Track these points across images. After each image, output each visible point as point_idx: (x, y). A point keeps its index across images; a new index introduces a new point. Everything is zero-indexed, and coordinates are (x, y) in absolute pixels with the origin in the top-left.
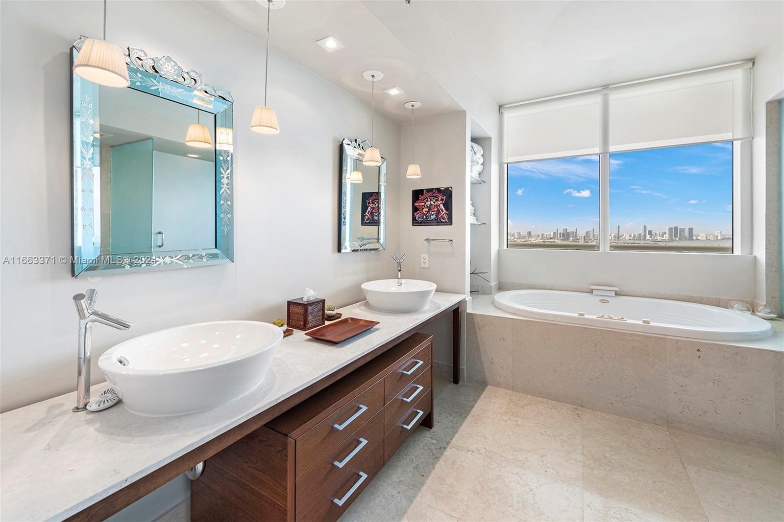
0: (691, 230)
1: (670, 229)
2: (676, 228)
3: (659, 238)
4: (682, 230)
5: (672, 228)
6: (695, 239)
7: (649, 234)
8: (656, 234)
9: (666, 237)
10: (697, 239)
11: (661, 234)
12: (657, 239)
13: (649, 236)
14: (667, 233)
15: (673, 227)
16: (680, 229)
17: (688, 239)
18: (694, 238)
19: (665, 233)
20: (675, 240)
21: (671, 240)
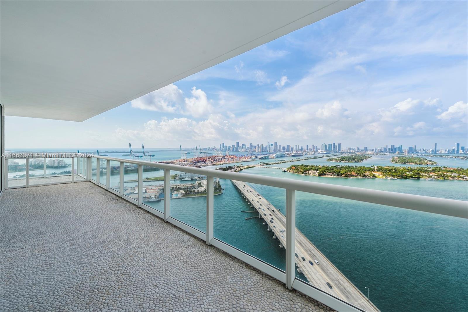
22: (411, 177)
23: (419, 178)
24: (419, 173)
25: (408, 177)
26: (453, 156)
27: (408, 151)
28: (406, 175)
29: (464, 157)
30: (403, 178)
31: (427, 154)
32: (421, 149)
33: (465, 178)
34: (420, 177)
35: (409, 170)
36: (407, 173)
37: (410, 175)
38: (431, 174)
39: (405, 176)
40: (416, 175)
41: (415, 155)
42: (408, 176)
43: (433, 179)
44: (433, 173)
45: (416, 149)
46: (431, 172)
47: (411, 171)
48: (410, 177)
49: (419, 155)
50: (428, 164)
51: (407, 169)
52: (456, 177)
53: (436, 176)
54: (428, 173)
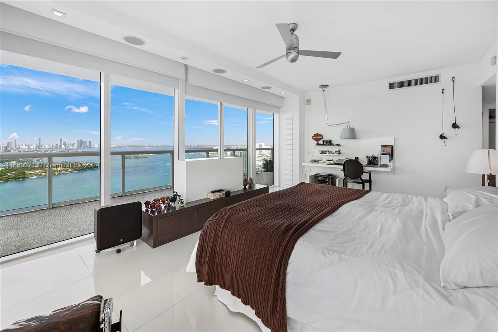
22: (14, 178)
23: (24, 178)
24: (24, 173)
25: (10, 179)
26: (57, 151)
27: (6, 146)
28: (7, 177)
29: (66, 151)
30: (3, 180)
31: (30, 150)
32: (23, 144)
33: (69, 170)
34: (26, 176)
35: (11, 170)
36: (9, 174)
37: (12, 176)
38: (38, 172)
39: (6, 179)
40: (20, 175)
41: (16, 152)
42: (10, 177)
43: (41, 176)
44: (40, 170)
45: (17, 144)
46: (37, 169)
47: (14, 171)
48: (12, 178)
49: (20, 152)
50: (33, 160)
51: (7, 169)
52: (61, 171)
53: (43, 172)
54: (35, 171)
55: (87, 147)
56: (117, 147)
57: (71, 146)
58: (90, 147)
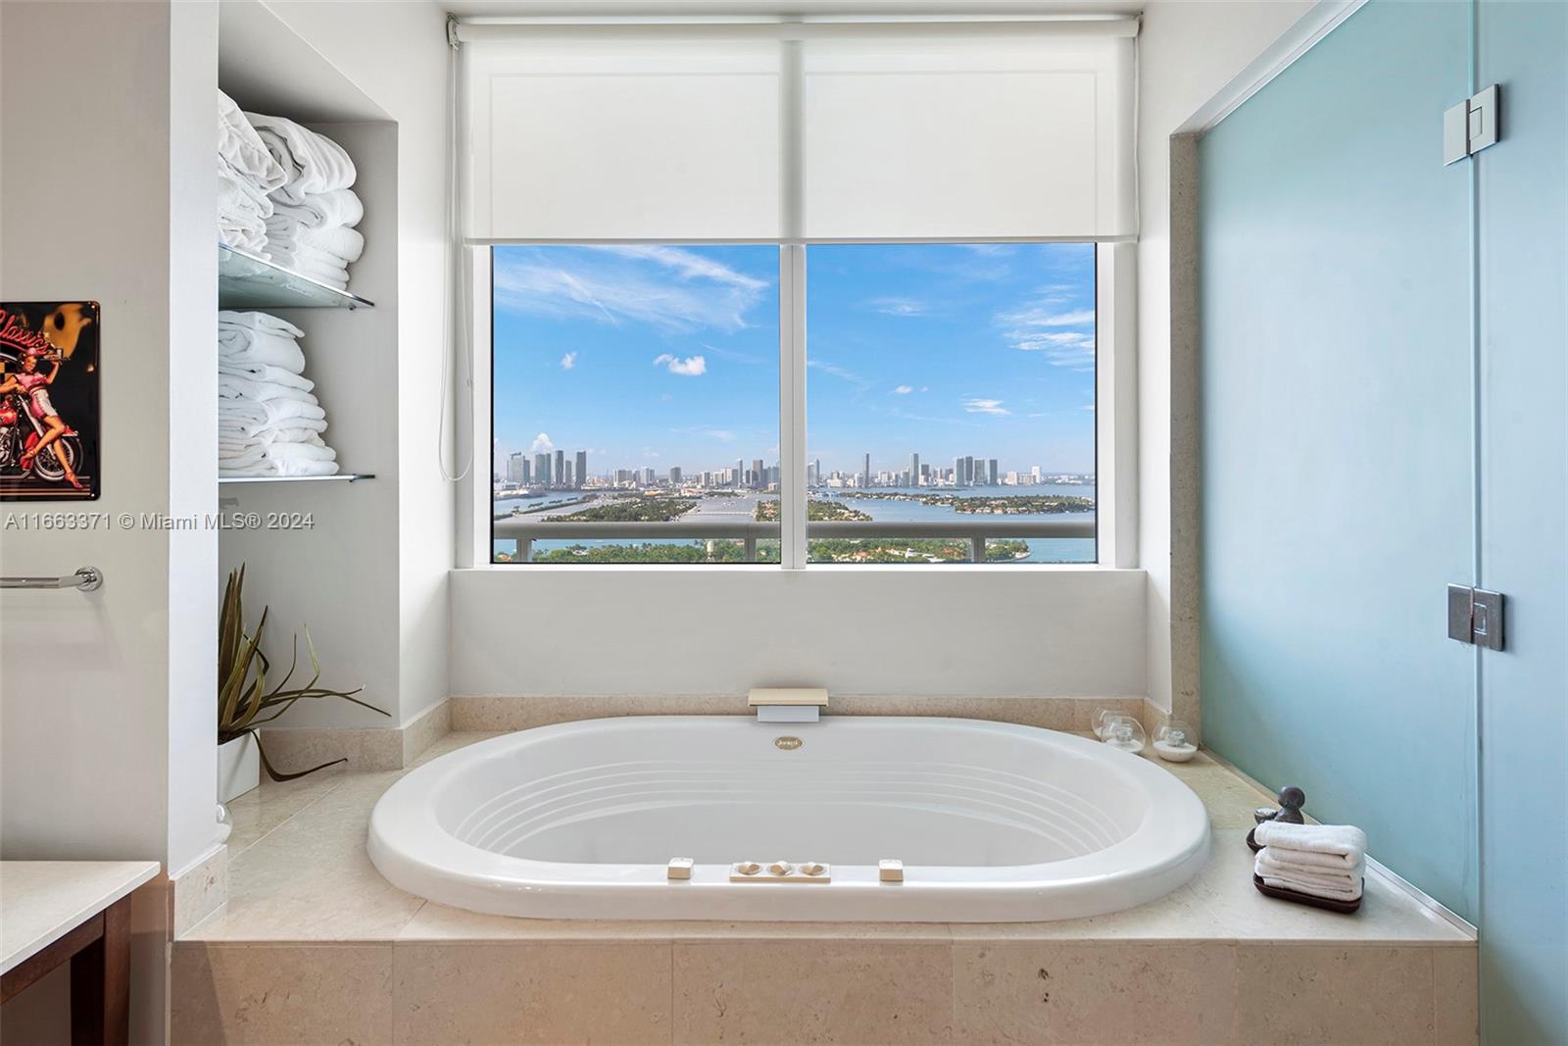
0: (994, 464)
1: (960, 462)
2: (969, 460)
3: (941, 482)
4: (980, 465)
5: (962, 460)
6: (1000, 483)
7: (923, 474)
8: (935, 472)
9: (953, 478)
10: (1004, 484)
11: (944, 472)
12: (937, 485)
13: (923, 477)
14: (955, 471)
15: (964, 457)
16: (976, 461)
17: (989, 482)
18: (999, 481)
19: (951, 471)
20: (968, 486)
21: (961, 486)
24: (830, 557)
26: (905, 495)
29: (927, 496)
31: (846, 491)
32: (832, 474)
33: (932, 561)
38: (859, 557)
44: (864, 554)
45: (821, 473)
46: (858, 551)
52: (913, 560)
54: (852, 555)
55: (985, 482)
56: (1080, 482)
57: (941, 478)
58: (994, 482)
